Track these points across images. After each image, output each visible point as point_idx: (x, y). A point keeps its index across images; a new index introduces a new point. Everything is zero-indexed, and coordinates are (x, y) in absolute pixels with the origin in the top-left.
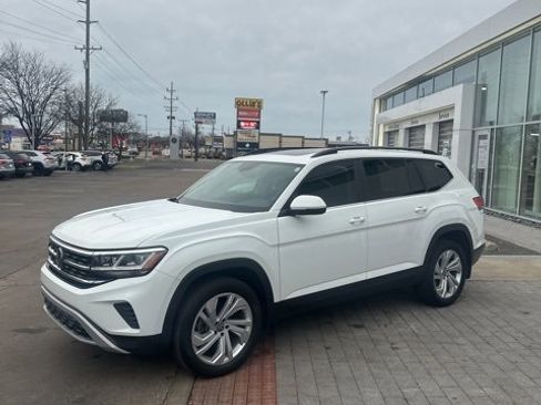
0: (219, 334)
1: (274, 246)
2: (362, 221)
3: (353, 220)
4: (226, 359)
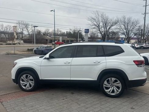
0: (27, 83)
1: (40, 66)
2: (69, 63)
3: (65, 62)
4: (28, 89)
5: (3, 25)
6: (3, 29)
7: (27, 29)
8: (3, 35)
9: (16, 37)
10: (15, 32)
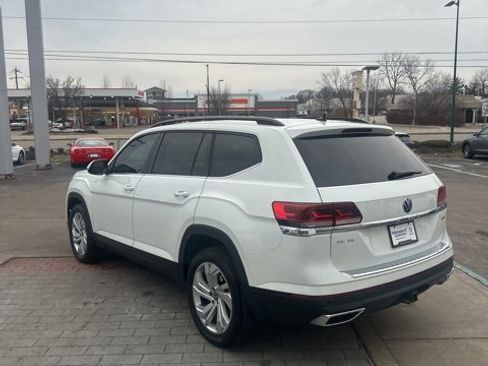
2: (132, 191)
3: (126, 188)
5: (338, 72)
6: (338, 84)
7: (411, 78)
8: (336, 100)
9: (359, 106)
10: (358, 89)
